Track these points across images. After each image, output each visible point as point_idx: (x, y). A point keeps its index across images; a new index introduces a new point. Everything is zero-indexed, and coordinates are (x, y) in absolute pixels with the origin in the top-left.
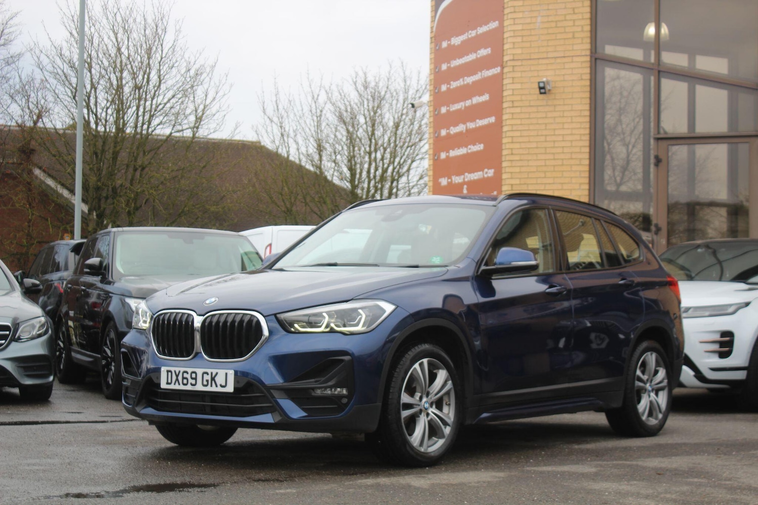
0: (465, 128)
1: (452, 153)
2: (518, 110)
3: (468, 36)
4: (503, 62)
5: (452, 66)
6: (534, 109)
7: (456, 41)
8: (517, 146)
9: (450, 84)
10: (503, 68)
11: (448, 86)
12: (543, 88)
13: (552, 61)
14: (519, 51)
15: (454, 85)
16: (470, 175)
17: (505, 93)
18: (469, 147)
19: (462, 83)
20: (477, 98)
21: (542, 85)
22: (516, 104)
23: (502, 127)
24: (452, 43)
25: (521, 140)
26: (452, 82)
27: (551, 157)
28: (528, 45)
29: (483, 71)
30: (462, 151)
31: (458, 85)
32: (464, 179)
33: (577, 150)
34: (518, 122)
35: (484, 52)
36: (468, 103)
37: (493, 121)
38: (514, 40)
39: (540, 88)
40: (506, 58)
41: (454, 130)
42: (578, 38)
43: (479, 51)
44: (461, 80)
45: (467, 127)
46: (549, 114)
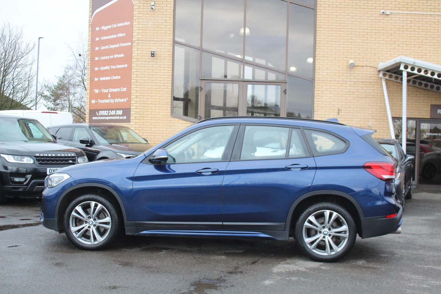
0: (109, 68)
2: (140, 63)
3: (112, 26)
4: (133, 41)
5: (102, 39)
6: (147, 63)
7: (105, 28)
8: (139, 78)
9: (101, 48)
10: (132, 43)
11: (100, 48)
12: (153, 54)
13: (156, 42)
14: (141, 37)
15: (103, 48)
16: (112, 89)
17: (133, 55)
18: (112, 77)
19: (108, 48)
20: (117, 55)
21: (153, 53)
22: (139, 60)
23: (132, 70)
24: (102, 29)
25: (141, 76)
26: (102, 47)
27: (155, 84)
28: (145, 34)
29: (121, 44)
30: (108, 78)
31: (106, 48)
32: (109, 91)
33: (166, 82)
34: (140, 68)
35: (121, 35)
36: (112, 57)
37: (127, 66)
38: (138, 31)
39: (152, 54)
40: (134, 39)
41: (102, 68)
42: (168, 33)
43: (118, 34)
44: (107, 46)
45: (110, 67)
46: (154, 66)
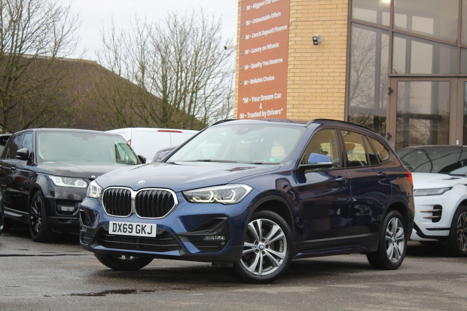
0: (261, 65)
1: (253, 82)
2: (299, 55)
3: (265, 3)
4: (289, 22)
5: (253, 23)
6: (310, 55)
7: (257, 6)
8: (298, 78)
9: (252, 35)
10: (289, 26)
11: (251, 36)
12: (316, 41)
13: (322, 23)
14: (300, 15)
15: (255, 35)
16: (264, 97)
17: (290, 43)
18: (264, 78)
19: (260, 35)
20: (271, 45)
21: (315, 39)
22: (297, 51)
23: (287, 66)
24: (254, 8)
25: (300, 75)
26: (253, 34)
27: (320, 86)
28: (306, 11)
29: (275, 28)
30: (259, 80)
31: (258, 36)
32: (260, 99)
33: (338, 82)
34: (299, 63)
35: (275, 15)
36: (264, 48)
37: (282, 61)
38: (297, 8)
39: (314, 41)
40: (291, 20)
41: (254, 66)
42: (340, 8)
43: (272, 14)
44: (260, 32)
45: (263, 64)
46: (319, 58)
